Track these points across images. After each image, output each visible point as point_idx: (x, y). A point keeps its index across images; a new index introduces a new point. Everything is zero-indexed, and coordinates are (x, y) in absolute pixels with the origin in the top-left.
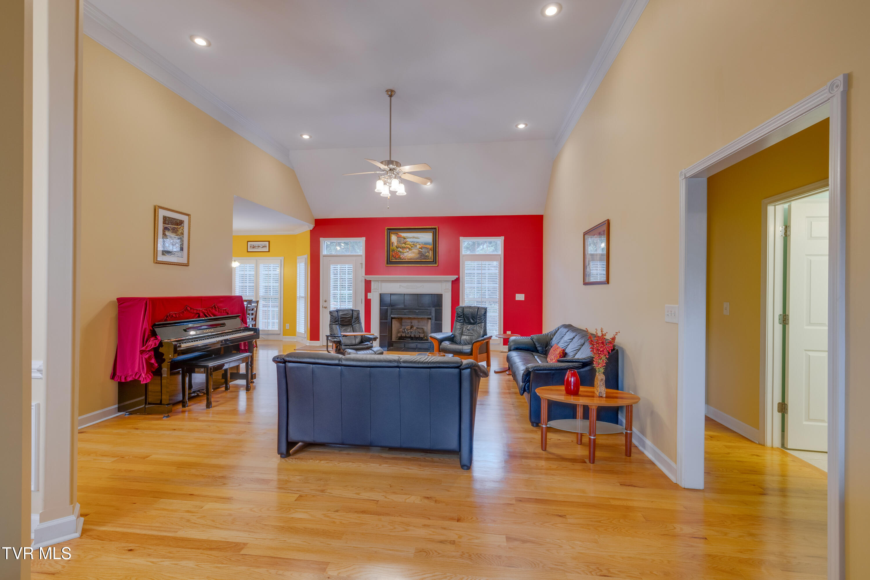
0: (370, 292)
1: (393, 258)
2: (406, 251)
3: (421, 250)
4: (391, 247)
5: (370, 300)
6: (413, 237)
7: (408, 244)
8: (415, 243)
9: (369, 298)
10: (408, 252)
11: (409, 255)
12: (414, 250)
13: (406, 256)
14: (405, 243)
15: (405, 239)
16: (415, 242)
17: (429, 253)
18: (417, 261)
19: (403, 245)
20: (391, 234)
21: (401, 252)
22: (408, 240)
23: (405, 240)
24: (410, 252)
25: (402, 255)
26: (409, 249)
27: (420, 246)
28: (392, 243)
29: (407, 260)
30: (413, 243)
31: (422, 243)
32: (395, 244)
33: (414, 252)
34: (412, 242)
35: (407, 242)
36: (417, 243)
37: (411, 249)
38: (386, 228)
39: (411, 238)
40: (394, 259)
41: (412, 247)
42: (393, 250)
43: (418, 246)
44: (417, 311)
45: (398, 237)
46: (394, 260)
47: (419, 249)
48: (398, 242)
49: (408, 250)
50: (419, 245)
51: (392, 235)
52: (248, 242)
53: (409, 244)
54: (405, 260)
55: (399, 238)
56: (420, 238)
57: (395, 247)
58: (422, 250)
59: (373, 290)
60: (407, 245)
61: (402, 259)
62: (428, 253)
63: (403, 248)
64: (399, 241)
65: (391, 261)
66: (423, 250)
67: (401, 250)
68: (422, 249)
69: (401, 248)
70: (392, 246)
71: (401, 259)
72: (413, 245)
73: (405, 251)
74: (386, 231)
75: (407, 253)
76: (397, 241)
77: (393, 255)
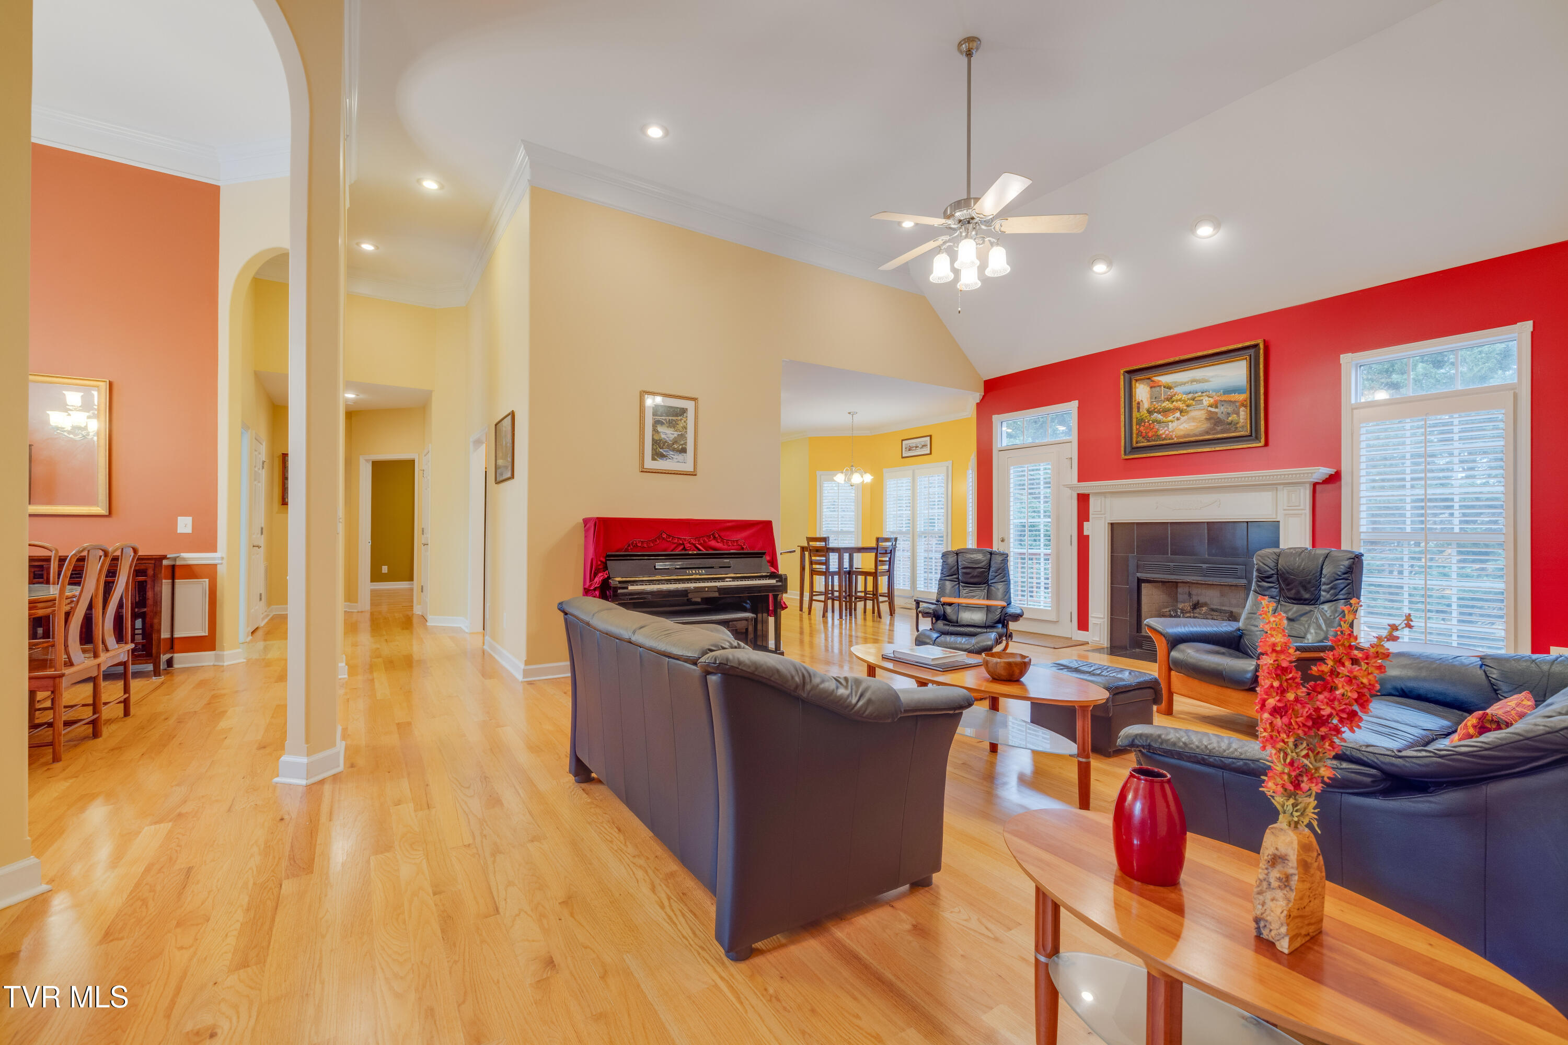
0: (1088, 520)
1: (1140, 438)
2: (1174, 417)
3: (1213, 410)
4: (1135, 414)
5: (1088, 536)
6: (1193, 381)
7: (1177, 401)
8: (1196, 395)
9: (1085, 533)
10: (1178, 419)
11: (1181, 427)
12: (1194, 414)
13: (1173, 431)
14: (1171, 398)
15: (1170, 388)
16: (1196, 393)
17: (1238, 414)
18: (1201, 438)
19: (1167, 404)
20: (1134, 382)
21: (1159, 422)
22: (1176, 390)
23: (1170, 392)
24: (1183, 419)
25: (1164, 427)
26: (1181, 412)
27: (1212, 400)
28: (1139, 403)
29: (1176, 440)
30: (1190, 396)
31: (1216, 391)
32: (1146, 405)
33: (1194, 419)
34: (1190, 393)
35: (1175, 395)
36: (1202, 393)
37: (1187, 412)
38: (1122, 372)
39: (1184, 384)
40: (1143, 440)
41: (1188, 406)
42: (1141, 421)
43: (1206, 401)
44: (1204, 566)
45: (1151, 387)
46: (1143, 442)
47: (1210, 409)
48: (1151, 398)
49: (1178, 414)
50: (1209, 397)
51: (1137, 384)
52: (902, 440)
53: (1180, 400)
54: (1170, 439)
55: (1153, 389)
56: (1211, 380)
57: (1144, 412)
58: (1216, 410)
59: (1094, 516)
60: (1174, 403)
61: (1164, 439)
62: (1235, 416)
63: (1165, 411)
64: (1154, 398)
65: (1135, 445)
66: (1220, 411)
67: (1159, 417)
68: (1216, 407)
69: (1159, 412)
70: (1138, 411)
71: (1159, 437)
72: (1191, 401)
73: (1170, 418)
74: (1122, 377)
75: (1176, 423)
76: (1149, 396)
77: (1139, 433)
